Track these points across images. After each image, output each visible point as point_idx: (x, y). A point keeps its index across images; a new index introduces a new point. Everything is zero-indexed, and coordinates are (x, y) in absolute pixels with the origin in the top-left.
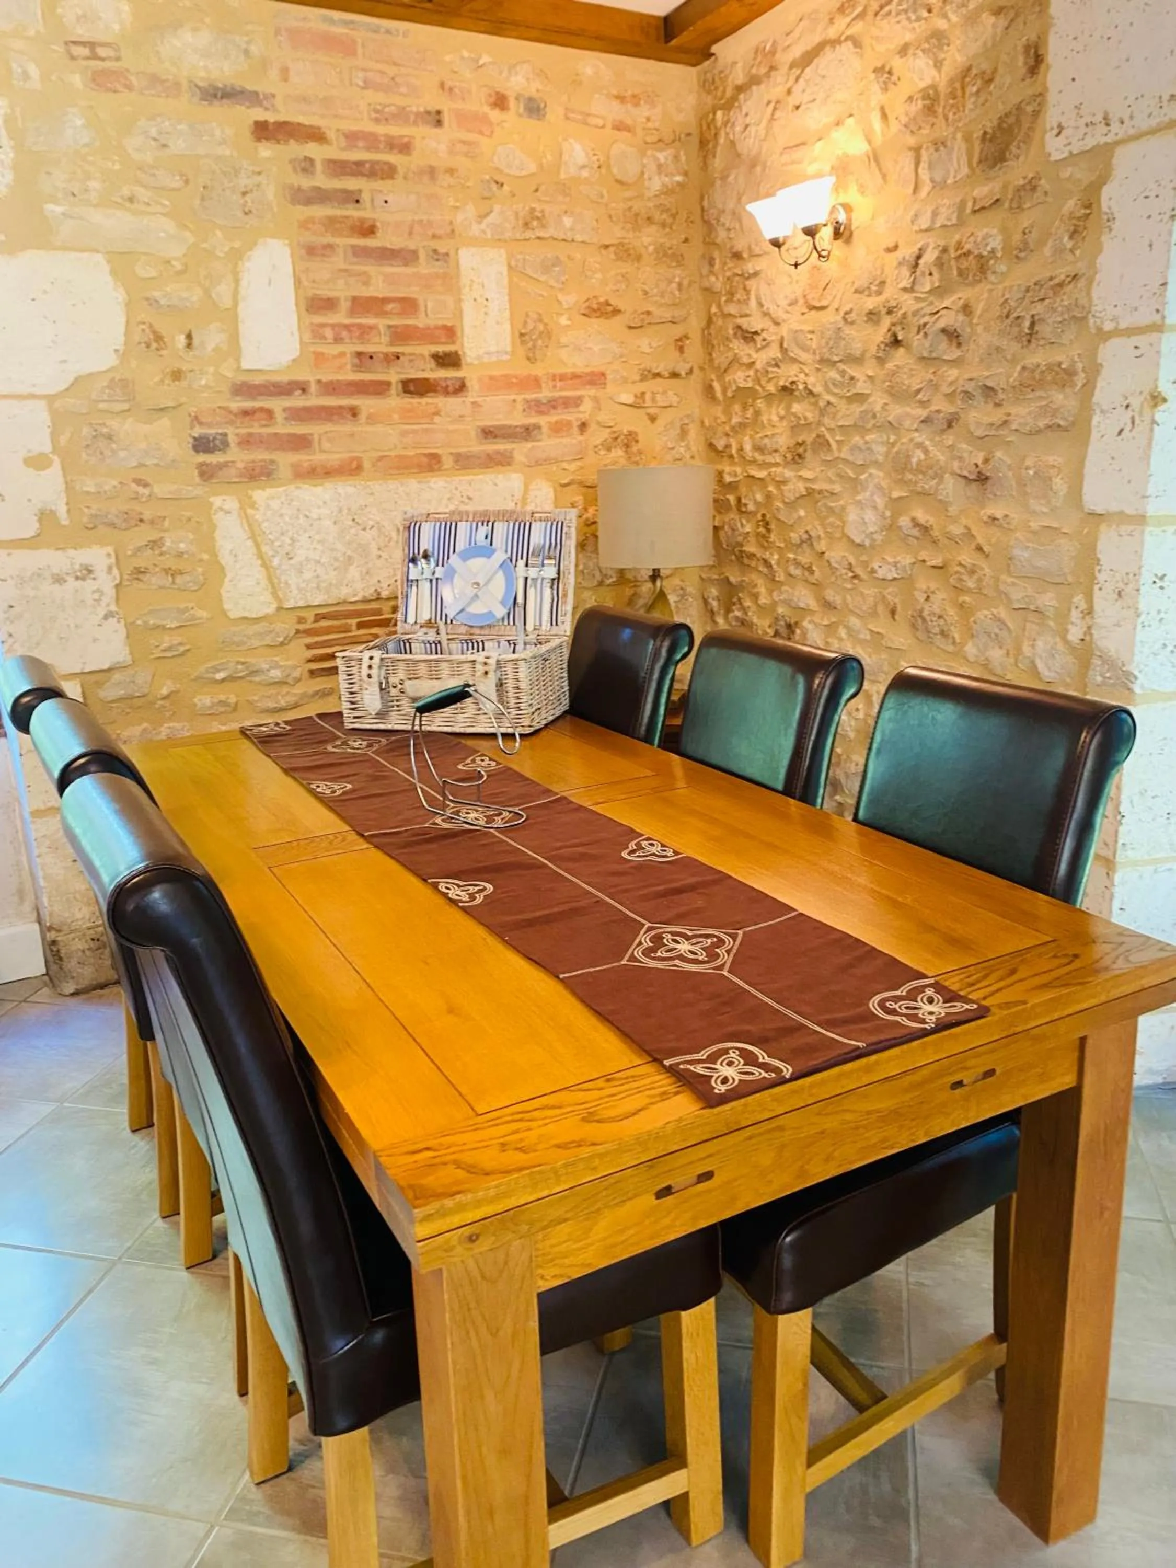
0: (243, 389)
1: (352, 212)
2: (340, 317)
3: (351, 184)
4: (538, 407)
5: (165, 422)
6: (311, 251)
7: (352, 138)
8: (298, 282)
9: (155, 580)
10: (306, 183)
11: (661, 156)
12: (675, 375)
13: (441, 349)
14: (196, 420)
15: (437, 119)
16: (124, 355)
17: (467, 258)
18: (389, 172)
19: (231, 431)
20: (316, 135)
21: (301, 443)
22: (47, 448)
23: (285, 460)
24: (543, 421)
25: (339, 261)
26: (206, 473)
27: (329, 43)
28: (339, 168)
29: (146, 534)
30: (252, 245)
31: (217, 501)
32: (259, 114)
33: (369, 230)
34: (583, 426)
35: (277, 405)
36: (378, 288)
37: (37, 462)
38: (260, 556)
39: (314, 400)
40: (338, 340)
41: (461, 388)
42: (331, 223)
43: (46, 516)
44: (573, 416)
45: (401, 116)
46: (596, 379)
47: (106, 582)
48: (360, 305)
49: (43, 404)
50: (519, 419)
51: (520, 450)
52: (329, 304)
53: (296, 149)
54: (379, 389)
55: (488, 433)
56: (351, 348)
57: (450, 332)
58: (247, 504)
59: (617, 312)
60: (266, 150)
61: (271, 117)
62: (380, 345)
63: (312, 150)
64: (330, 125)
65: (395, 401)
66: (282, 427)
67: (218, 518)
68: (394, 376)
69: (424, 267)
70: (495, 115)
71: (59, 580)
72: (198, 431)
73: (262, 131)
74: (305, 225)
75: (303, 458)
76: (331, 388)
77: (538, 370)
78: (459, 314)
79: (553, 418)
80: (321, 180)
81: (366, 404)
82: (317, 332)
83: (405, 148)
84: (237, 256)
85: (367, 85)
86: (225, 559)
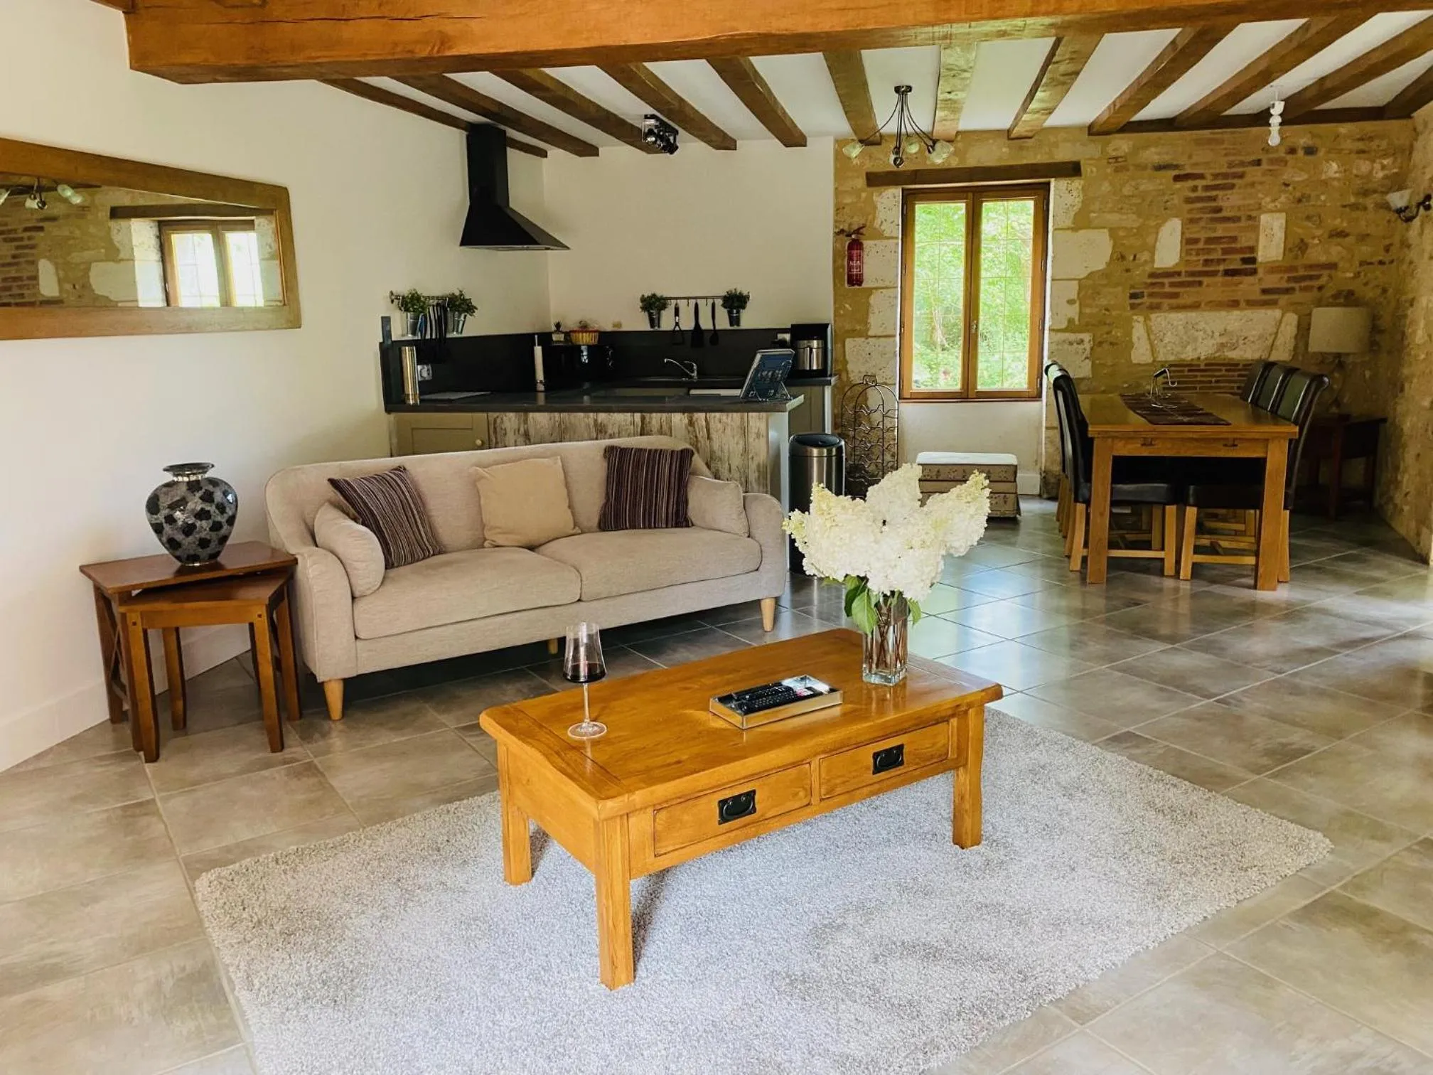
0: (1152, 275)
1: (1213, 204)
2: (1201, 245)
3: (1214, 193)
4: (1296, 280)
5: (1120, 288)
6: (1192, 221)
7: (1216, 176)
8: (1183, 233)
9: (1106, 346)
10: (1193, 195)
11: (1385, 162)
12: (1381, 263)
13: (1247, 256)
14: (1132, 287)
15: (1258, 163)
16: (1108, 264)
17: (1264, 218)
18: (1232, 187)
19: (1146, 292)
20: (1201, 176)
21: (1176, 295)
22: (1076, 297)
23: (1166, 302)
24: (1297, 286)
25: (1202, 224)
26: (1133, 307)
27: (1209, 141)
28: (1207, 188)
29: (1106, 329)
30: (1165, 221)
31: (1135, 317)
32: (1176, 172)
33: (1219, 210)
34: (1320, 288)
35: (1166, 281)
36: (1219, 233)
37: (1071, 302)
38: (1149, 339)
39: (1183, 279)
40: (1198, 254)
41: (1254, 272)
42: (1202, 210)
43: (1070, 321)
44: (1316, 283)
45: (1242, 164)
46: (1332, 266)
47: (1087, 346)
48: (1209, 241)
49: (1076, 282)
50: (1284, 285)
51: (1283, 299)
52: (1196, 241)
53: (1190, 183)
54: (1214, 274)
55: (1264, 291)
56: (1202, 258)
57: (1252, 249)
58: (1147, 319)
59: (1347, 235)
60: (1178, 185)
61: (1182, 172)
62: (1217, 255)
63: (1200, 183)
64: (1208, 172)
65: (1219, 279)
66: (1167, 289)
67: (1135, 324)
68: (1221, 268)
69: (1243, 223)
70: (1289, 157)
71: (1071, 344)
72: (1132, 291)
73: (1177, 178)
74: (1190, 211)
75: (1173, 301)
76: (1193, 274)
77: (1298, 263)
78: (1257, 240)
79: (1303, 284)
80: (1200, 193)
81: (1206, 280)
82: (1188, 252)
83: (1241, 176)
84: (1158, 227)
85: (1226, 155)
86: (1135, 339)
